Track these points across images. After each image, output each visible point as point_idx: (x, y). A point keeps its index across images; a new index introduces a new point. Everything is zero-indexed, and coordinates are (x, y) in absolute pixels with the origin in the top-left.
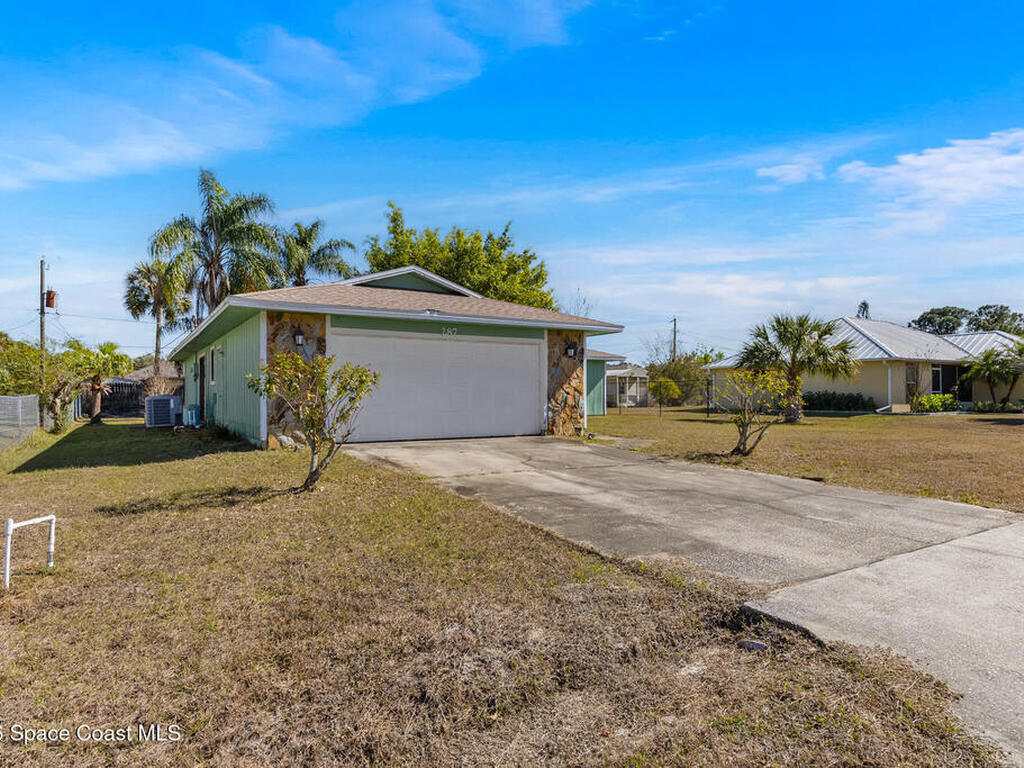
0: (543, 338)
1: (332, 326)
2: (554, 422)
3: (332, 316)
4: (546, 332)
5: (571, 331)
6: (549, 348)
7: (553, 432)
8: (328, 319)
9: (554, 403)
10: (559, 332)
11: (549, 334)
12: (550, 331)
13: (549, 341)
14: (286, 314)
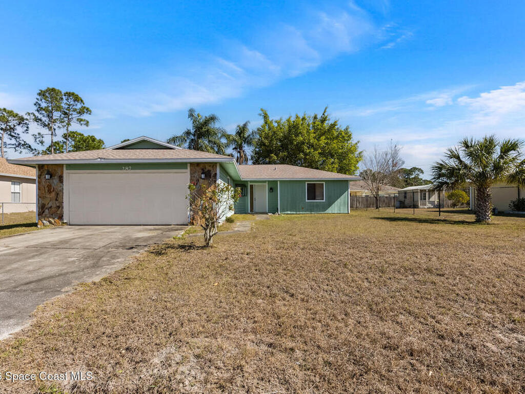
0: (187, 169)
1: (67, 170)
2: (193, 219)
3: (67, 164)
4: (189, 165)
5: (206, 163)
6: (191, 174)
7: (193, 224)
8: (65, 166)
9: (194, 207)
10: (198, 164)
11: (190, 166)
12: (192, 164)
13: (191, 170)
14: (45, 166)
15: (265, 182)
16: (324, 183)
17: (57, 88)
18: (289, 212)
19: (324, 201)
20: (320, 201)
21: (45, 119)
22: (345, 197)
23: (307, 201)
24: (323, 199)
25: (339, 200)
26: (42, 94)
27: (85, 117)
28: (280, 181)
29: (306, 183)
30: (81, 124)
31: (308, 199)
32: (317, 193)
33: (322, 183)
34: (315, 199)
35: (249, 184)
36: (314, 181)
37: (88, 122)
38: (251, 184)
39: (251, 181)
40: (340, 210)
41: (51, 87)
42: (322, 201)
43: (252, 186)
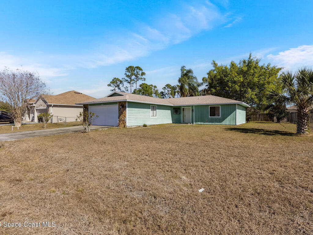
3: (89, 104)
5: (122, 102)
15: (190, 106)
16: (220, 106)
17: (132, 65)
18: (199, 123)
19: (220, 117)
20: (218, 117)
21: (129, 80)
22: (233, 115)
23: (209, 117)
24: (219, 116)
25: (230, 116)
26: (127, 69)
27: (144, 76)
28: (194, 106)
29: (209, 106)
30: (142, 80)
31: (210, 116)
32: (216, 112)
33: (219, 106)
34: (214, 116)
35: (182, 107)
36: (214, 105)
37: (145, 79)
38: (183, 107)
39: (183, 106)
40: (230, 123)
41: (130, 66)
42: (219, 117)
43: (183, 109)
